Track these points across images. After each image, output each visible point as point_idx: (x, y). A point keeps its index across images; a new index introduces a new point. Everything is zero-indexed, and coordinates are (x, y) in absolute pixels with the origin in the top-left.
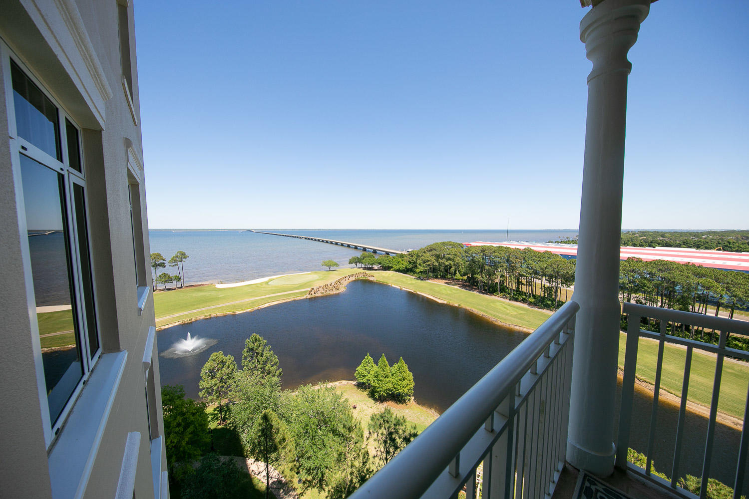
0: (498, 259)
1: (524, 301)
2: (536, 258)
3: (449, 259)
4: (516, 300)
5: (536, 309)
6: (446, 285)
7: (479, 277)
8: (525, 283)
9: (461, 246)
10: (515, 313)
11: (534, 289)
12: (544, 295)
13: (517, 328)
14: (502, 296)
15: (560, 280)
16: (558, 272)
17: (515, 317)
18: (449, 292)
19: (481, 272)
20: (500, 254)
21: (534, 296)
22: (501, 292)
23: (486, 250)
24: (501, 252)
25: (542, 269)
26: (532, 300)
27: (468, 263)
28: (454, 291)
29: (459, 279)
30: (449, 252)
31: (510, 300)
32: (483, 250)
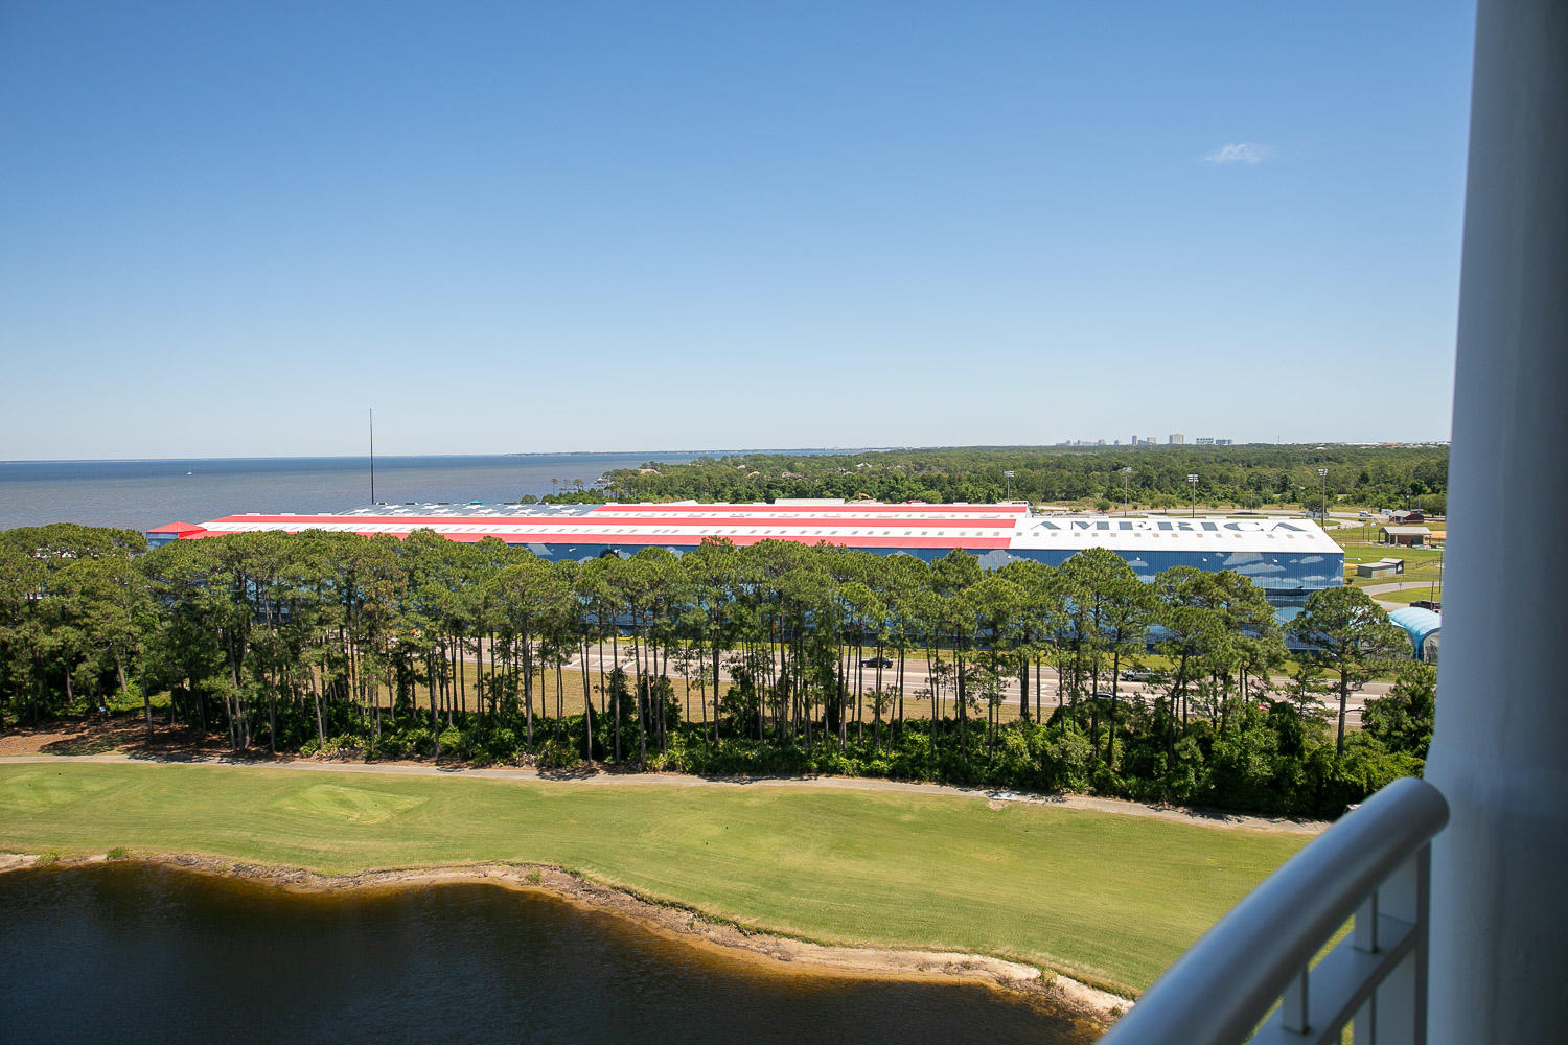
0: (304, 592)
1: (423, 751)
2: (451, 570)
3: (66, 617)
4: (393, 753)
5: (467, 774)
6: (51, 758)
7: (225, 685)
8: (424, 672)
9: (128, 541)
10: (382, 815)
11: (459, 691)
12: (493, 708)
13: (391, 881)
14: (335, 751)
15: (537, 642)
16: (525, 616)
17: (384, 832)
18: (59, 797)
19: (236, 658)
20: (312, 566)
21: (460, 719)
22: (332, 732)
23: (248, 555)
24: (315, 558)
25: (474, 611)
26: (452, 737)
27: (167, 624)
28: (92, 786)
29: (134, 711)
30: (56, 579)
31: (369, 759)
32: (234, 552)
